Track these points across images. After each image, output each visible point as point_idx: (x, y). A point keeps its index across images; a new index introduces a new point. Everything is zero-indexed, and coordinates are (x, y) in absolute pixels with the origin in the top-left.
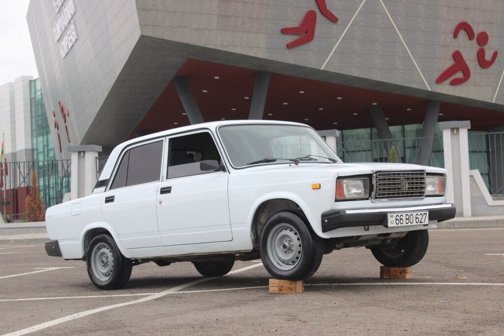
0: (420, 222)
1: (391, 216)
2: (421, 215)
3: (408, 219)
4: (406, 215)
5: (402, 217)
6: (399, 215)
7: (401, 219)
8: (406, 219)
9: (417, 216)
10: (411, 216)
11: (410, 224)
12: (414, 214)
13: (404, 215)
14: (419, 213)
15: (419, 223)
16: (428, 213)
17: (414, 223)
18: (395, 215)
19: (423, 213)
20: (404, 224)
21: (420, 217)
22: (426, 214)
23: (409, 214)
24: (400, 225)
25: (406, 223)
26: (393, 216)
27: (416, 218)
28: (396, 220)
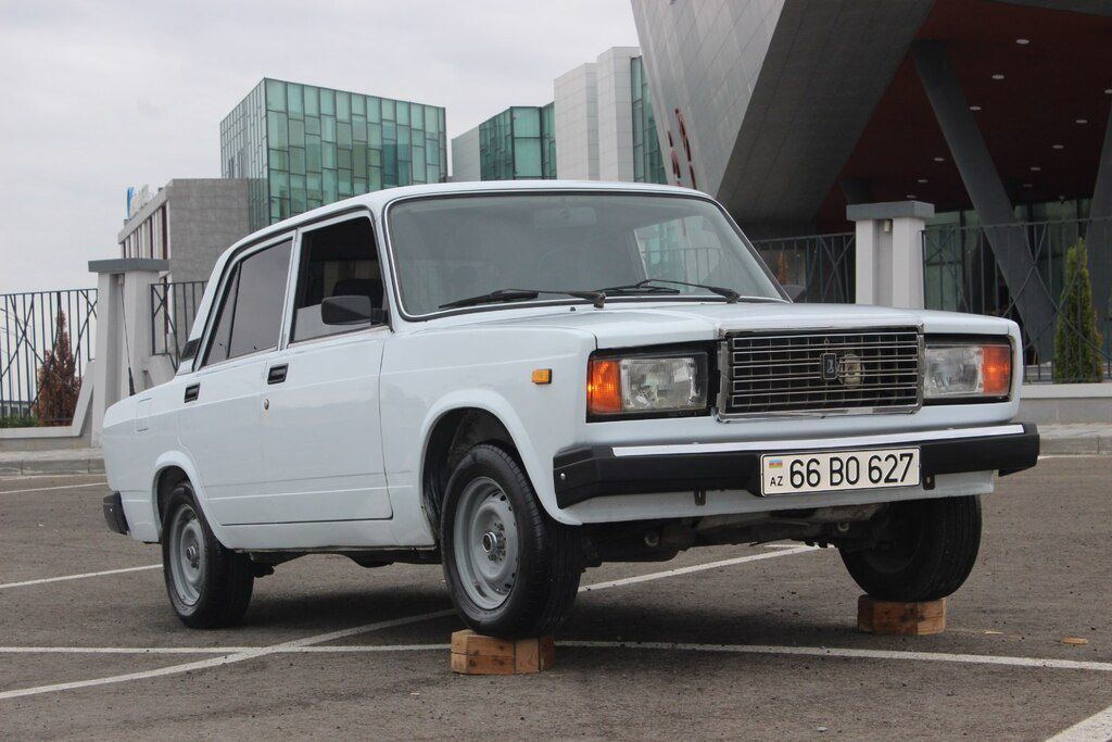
0: (887, 480)
1: (771, 464)
2: (892, 460)
3: (840, 471)
4: (832, 460)
5: (813, 466)
6: (805, 459)
7: (809, 472)
8: (832, 472)
9: (875, 463)
10: (853, 463)
11: (845, 485)
12: (864, 457)
13: (824, 459)
14: (883, 454)
15: (882, 484)
16: (916, 453)
17: (865, 483)
18: (788, 460)
19: (897, 453)
20: (825, 486)
21: (886, 467)
22: (911, 456)
23: (844, 457)
24: (806, 488)
25: (832, 484)
26: (780, 464)
27: (871, 469)
28: (793, 473)
